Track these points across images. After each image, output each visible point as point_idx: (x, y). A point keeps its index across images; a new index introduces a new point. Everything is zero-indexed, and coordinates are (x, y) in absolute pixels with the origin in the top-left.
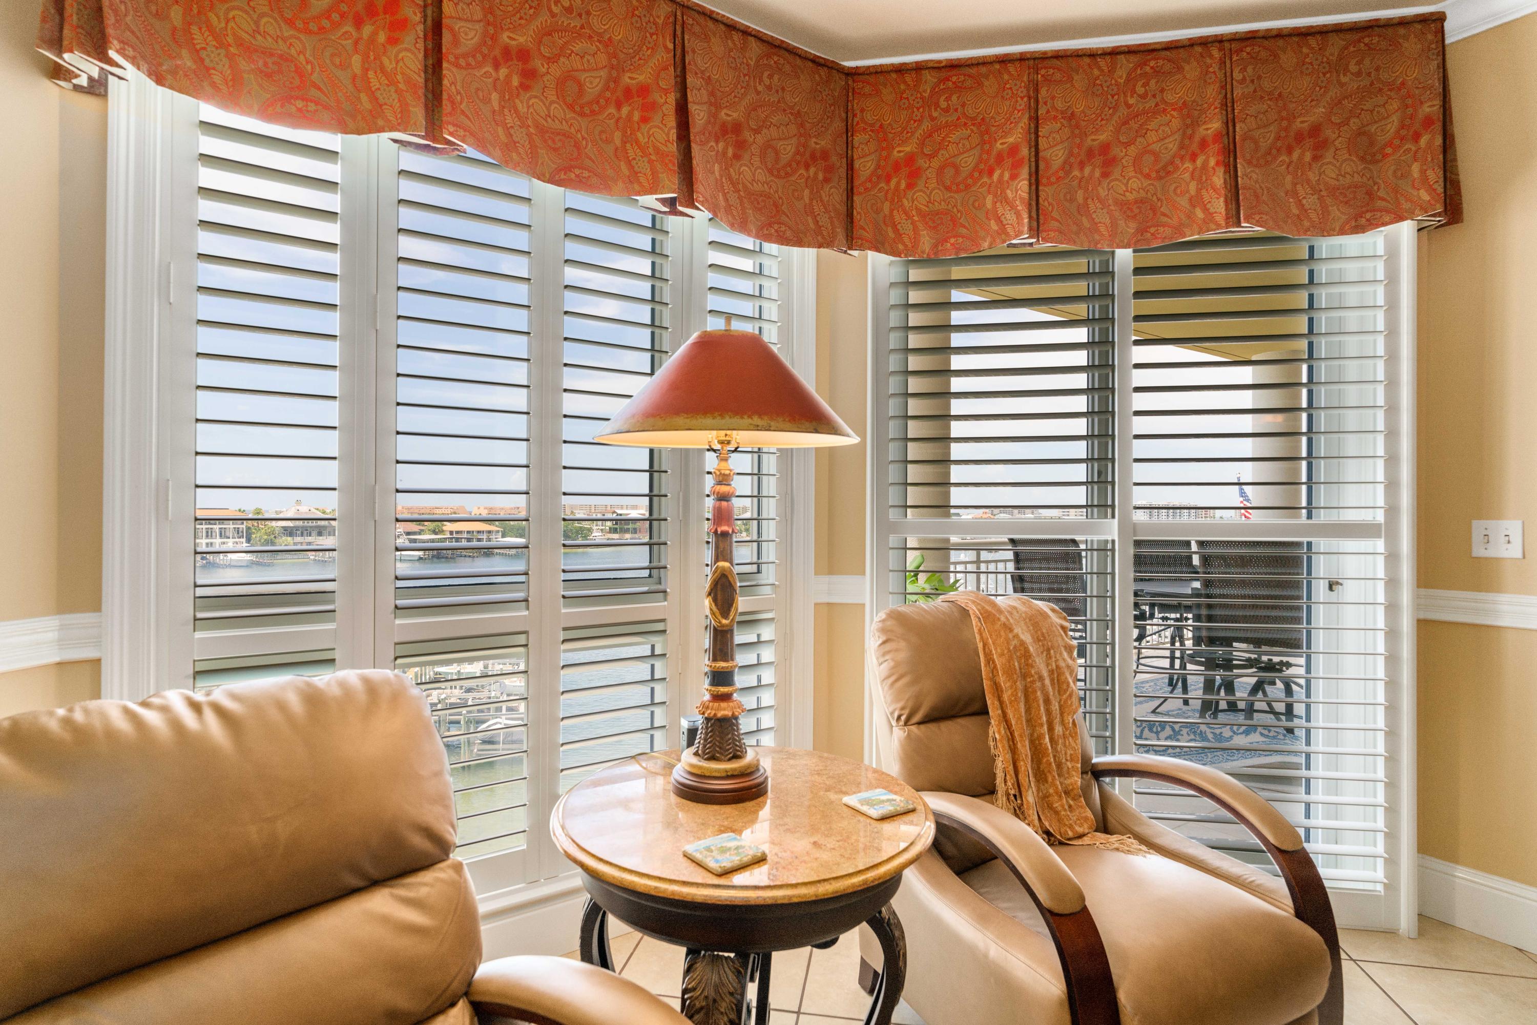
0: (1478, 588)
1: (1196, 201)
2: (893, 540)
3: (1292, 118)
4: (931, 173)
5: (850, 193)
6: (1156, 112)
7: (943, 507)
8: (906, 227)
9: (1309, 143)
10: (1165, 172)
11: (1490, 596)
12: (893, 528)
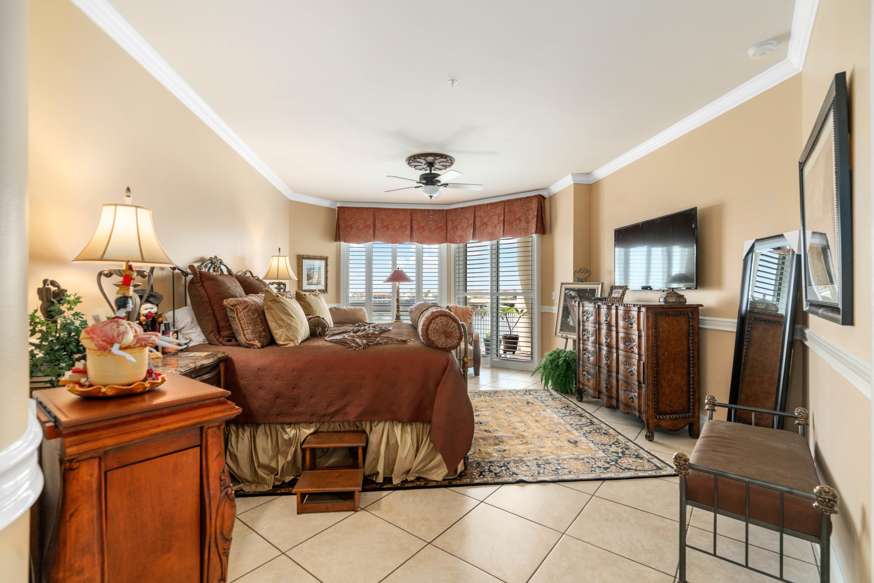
0: (550, 305)
1: (499, 232)
2: (457, 296)
3: (516, 215)
4: (459, 228)
5: (447, 233)
6: (494, 215)
7: (466, 290)
8: (456, 238)
9: (519, 220)
10: (495, 227)
11: (550, 307)
12: (457, 294)
